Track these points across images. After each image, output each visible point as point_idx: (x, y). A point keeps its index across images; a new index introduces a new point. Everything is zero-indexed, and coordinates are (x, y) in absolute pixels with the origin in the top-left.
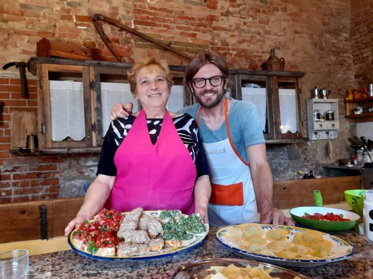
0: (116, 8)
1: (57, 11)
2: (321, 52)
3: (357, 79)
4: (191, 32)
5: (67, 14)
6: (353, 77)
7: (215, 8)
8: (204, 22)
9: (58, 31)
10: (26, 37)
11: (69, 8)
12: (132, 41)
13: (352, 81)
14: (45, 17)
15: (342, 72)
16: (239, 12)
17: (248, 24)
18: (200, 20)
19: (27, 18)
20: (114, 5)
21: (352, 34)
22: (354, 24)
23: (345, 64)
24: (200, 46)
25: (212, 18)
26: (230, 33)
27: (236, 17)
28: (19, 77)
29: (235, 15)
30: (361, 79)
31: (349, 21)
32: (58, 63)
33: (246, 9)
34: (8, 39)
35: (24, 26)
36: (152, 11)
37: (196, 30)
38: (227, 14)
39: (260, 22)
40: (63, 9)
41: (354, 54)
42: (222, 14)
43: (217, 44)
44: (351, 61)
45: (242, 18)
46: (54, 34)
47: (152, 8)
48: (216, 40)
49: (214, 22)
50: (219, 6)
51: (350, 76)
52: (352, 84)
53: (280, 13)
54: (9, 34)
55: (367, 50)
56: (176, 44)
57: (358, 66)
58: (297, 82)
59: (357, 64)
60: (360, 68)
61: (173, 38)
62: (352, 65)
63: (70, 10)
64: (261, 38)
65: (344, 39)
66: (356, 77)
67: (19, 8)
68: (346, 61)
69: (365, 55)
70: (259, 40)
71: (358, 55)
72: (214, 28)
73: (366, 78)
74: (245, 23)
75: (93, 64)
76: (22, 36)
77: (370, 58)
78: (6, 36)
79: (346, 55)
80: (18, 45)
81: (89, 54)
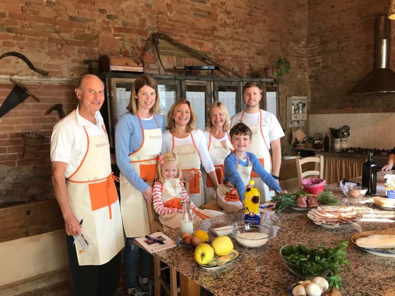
0: (144, 20)
1: (99, 23)
3: (310, 80)
4: (199, 41)
5: (106, 26)
6: (308, 77)
7: (216, 20)
8: (208, 32)
9: (100, 42)
10: (76, 47)
11: (109, 20)
13: (307, 81)
14: (89, 28)
15: (301, 73)
16: (233, 24)
17: (239, 33)
18: (205, 30)
19: (75, 29)
20: (142, 17)
21: (308, 42)
22: (310, 35)
23: (303, 67)
25: (214, 29)
26: (227, 42)
27: (230, 27)
29: (230, 26)
30: (313, 79)
31: (306, 32)
33: (238, 21)
34: (62, 49)
35: (73, 36)
36: (171, 23)
37: (203, 39)
38: (225, 25)
39: (248, 32)
40: (104, 21)
41: (309, 58)
42: (221, 26)
43: (217, 51)
44: (306, 64)
45: (235, 28)
46: (98, 45)
47: (170, 20)
48: (217, 48)
49: (215, 32)
50: (219, 18)
51: (306, 77)
52: (307, 83)
53: (261, 24)
54: (62, 45)
55: (319, 57)
57: (312, 69)
59: (311, 67)
60: (314, 71)
62: (307, 67)
63: (109, 22)
64: (248, 46)
65: (302, 46)
66: (310, 77)
67: (68, 19)
68: (303, 64)
69: (317, 61)
70: (246, 47)
71: (312, 60)
72: (216, 37)
73: (317, 79)
74: (237, 33)
76: (73, 46)
77: (321, 64)
78: (59, 46)
79: (304, 59)
80: (70, 55)
81: (141, 65)
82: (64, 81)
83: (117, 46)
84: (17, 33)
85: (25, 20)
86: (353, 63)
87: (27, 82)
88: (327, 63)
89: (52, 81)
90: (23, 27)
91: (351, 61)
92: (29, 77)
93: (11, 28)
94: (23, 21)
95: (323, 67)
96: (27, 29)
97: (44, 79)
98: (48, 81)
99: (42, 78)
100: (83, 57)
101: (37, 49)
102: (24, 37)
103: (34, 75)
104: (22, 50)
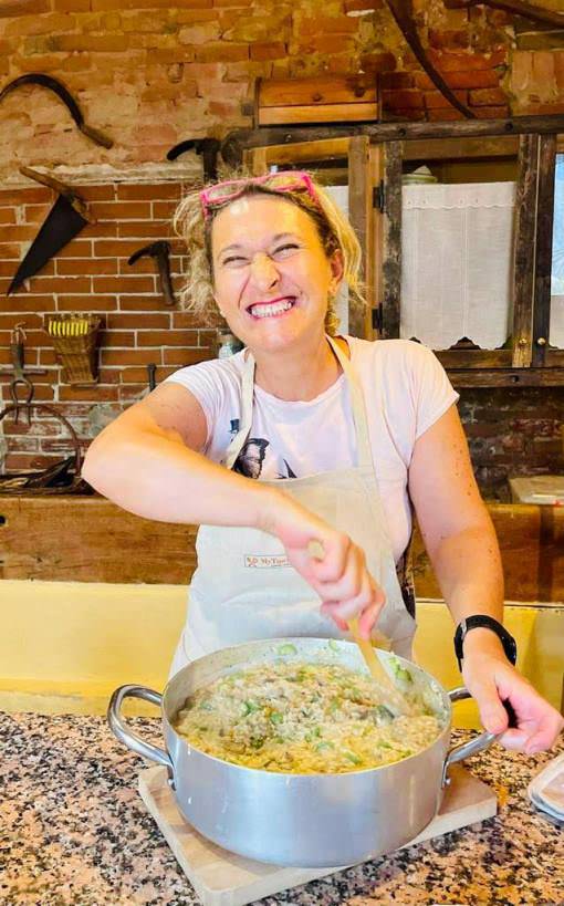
9: (296, 33)
10: (220, 65)
12: (510, 31)
19: (221, 11)
28: (201, 177)
34: (180, 78)
35: (214, 34)
46: (287, 46)
54: (181, 64)
75: (386, 134)
76: (210, 66)
78: (174, 70)
80: (202, 92)
81: (368, 95)
82: (179, 172)
83: (352, 43)
84: (73, 51)
85: (91, 9)
87: (86, 183)
89: (144, 174)
90: (86, 30)
92: (90, 169)
93: (58, 37)
94: (89, 14)
96: (94, 34)
97: (125, 172)
98: (137, 174)
99: (123, 169)
100: (238, 93)
101: (117, 85)
102: (89, 58)
103: (104, 159)
104: (81, 95)
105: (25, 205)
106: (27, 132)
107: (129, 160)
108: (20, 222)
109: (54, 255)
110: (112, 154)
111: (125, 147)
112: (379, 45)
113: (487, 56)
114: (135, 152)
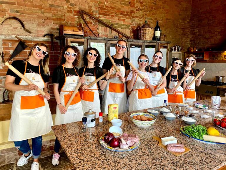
0: (91, 7)
1: (65, 8)
2: (177, 29)
3: (191, 42)
4: (123, 19)
5: (70, 10)
6: (189, 41)
7: (134, 7)
8: (129, 13)
9: (66, 18)
10: (52, 21)
11: (71, 6)
12: (98, 23)
13: (188, 43)
14: (60, 11)
15: (185, 38)
16: (144, 9)
17: (147, 15)
18: (127, 12)
19: (52, 11)
20: (90, 5)
21: (191, 20)
22: (192, 16)
23: (187, 34)
24: (126, 26)
25: (132, 12)
26: (140, 19)
27: (142, 11)
28: (50, 41)
30: (192, 42)
31: (190, 14)
32: (74, 38)
33: (147, 8)
34: (45, 22)
35: (51, 15)
36: (107, 8)
37: (125, 18)
38: (139, 10)
39: (152, 14)
40: (68, 7)
42: (137, 10)
43: (133, 25)
44: (189, 33)
45: (145, 12)
46: (64, 20)
47: (107, 7)
48: (134, 23)
49: (133, 14)
50: (136, 6)
52: (188, 44)
53: (161, 9)
54: (45, 20)
55: (197, 29)
56: (116, 25)
57: (192, 36)
58: (168, 46)
59: (191, 35)
61: (115, 21)
62: (189, 35)
64: (152, 22)
65: (187, 22)
66: (190, 41)
67: (49, 6)
68: (187, 33)
69: (195, 31)
70: (152, 23)
71: (192, 31)
72: (133, 17)
73: (194, 42)
74: (146, 14)
77: (197, 33)
78: (43, 20)
79: (187, 30)
80: (49, 25)
81: (82, 31)
82: (45, 39)
83: (75, 21)
84: (21, 13)
85: (25, 6)
86: (216, 33)
87: (26, 39)
88: (201, 32)
89: (38, 39)
90: (24, 10)
91: (215, 32)
92: (27, 37)
93: (18, 10)
94: (25, 7)
95: (199, 35)
96: (26, 11)
97: (34, 38)
98: (37, 39)
99: (34, 37)
100: (56, 26)
101: (32, 22)
102: (25, 15)
103: (29, 35)
104: (23, 22)
105: (11, 43)
106: (11, 28)
107: (35, 36)
108: (10, 46)
109: (19, 53)
110: (31, 34)
111: (34, 33)
112: (79, 22)
113: (95, 26)
114: (36, 35)
